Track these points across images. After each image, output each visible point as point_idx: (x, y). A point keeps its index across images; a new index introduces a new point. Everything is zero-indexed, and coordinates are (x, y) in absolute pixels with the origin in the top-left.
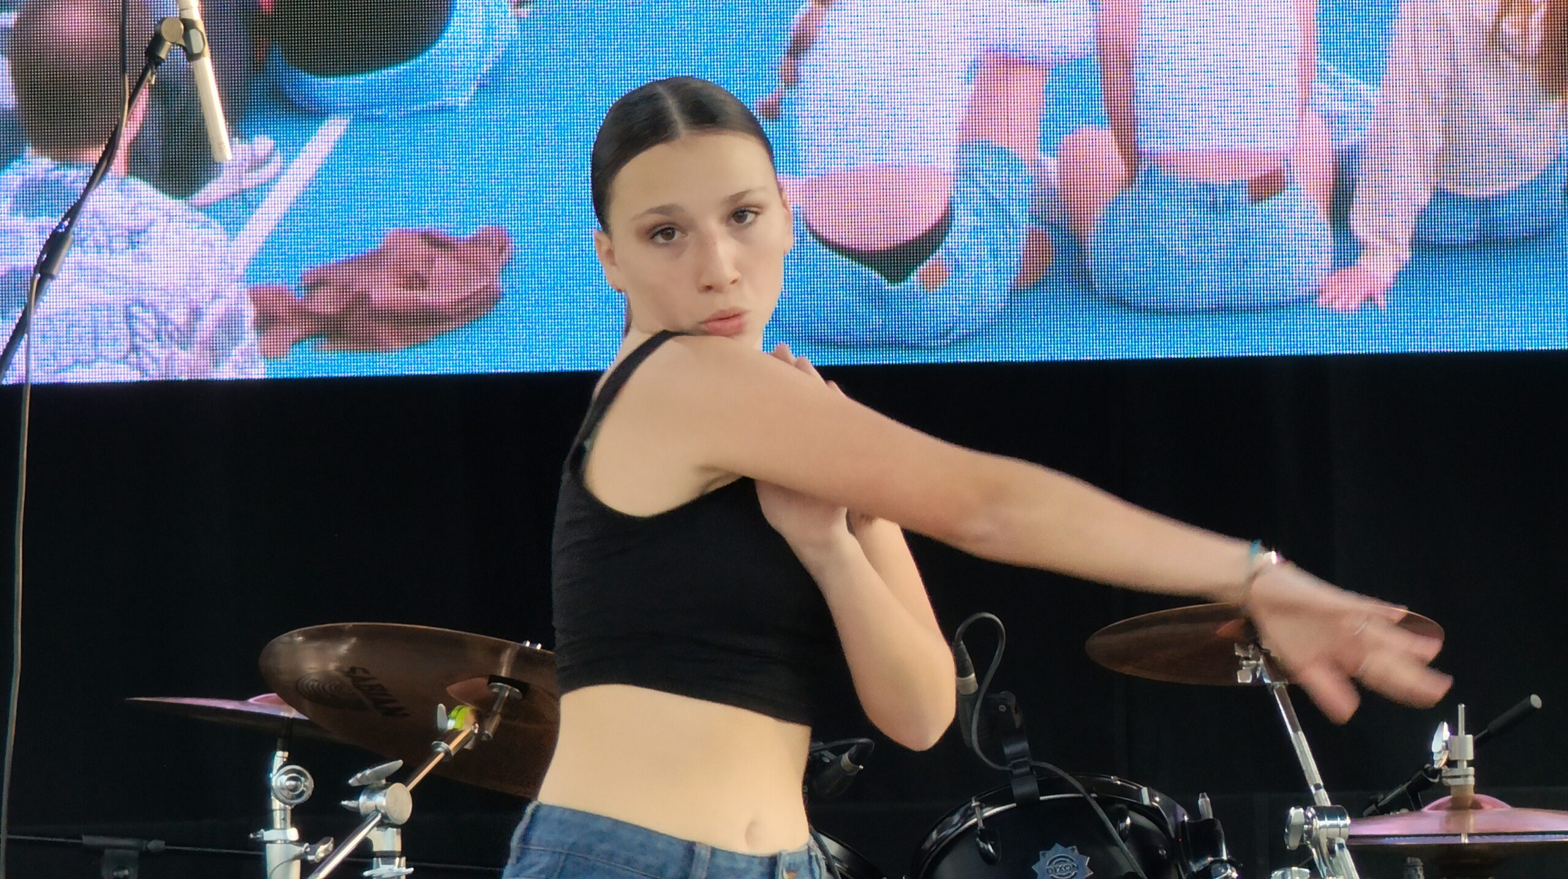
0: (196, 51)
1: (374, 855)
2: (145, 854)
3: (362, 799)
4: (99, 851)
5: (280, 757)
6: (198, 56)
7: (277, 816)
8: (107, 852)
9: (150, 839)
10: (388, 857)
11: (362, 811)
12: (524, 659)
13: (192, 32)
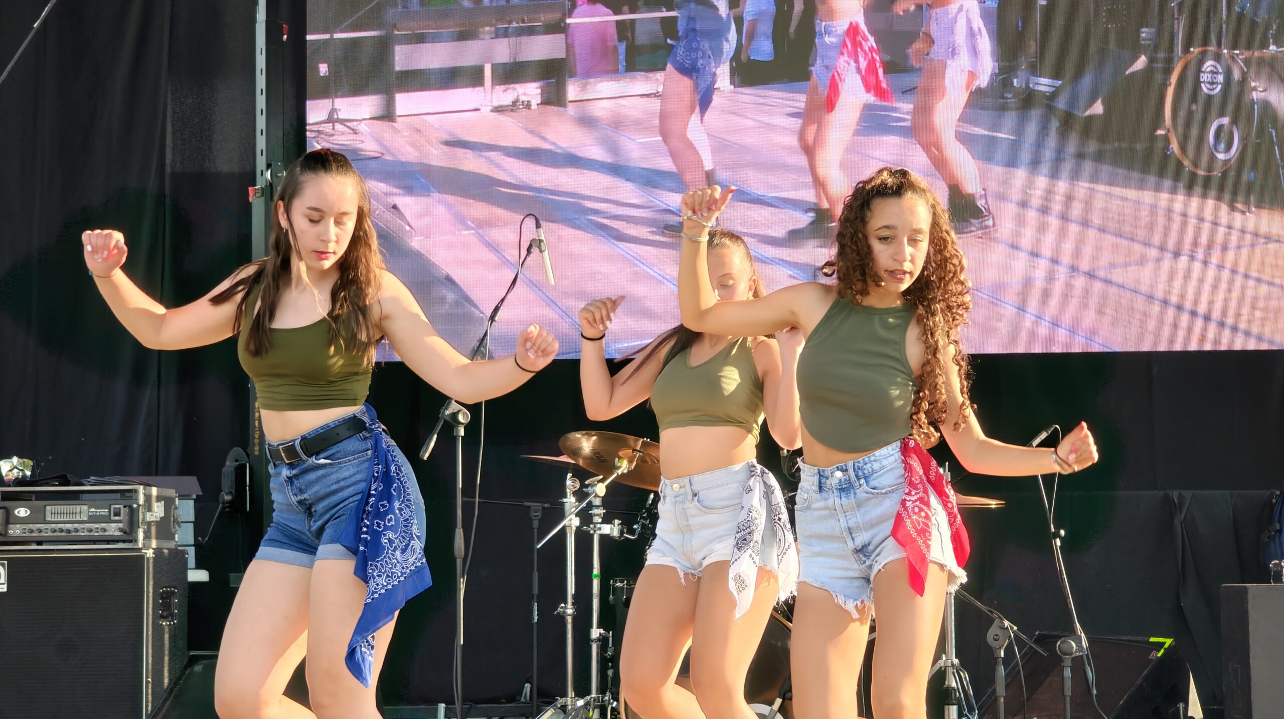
0: (543, 249)
1: (593, 506)
2: (544, 508)
3: (589, 488)
4: (529, 507)
5: (569, 475)
6: (544, 251)
7: (568, 494)
8: (532, 507)
9: (545, 503)
10: (597, 507)
11: (589, 492)
12: (644, 444)
13: (542, 243)
